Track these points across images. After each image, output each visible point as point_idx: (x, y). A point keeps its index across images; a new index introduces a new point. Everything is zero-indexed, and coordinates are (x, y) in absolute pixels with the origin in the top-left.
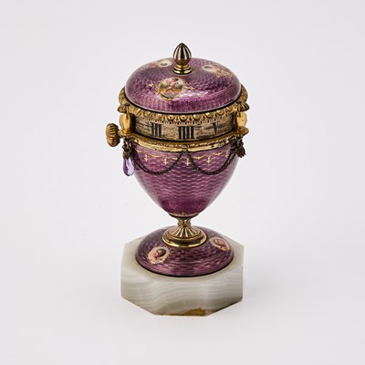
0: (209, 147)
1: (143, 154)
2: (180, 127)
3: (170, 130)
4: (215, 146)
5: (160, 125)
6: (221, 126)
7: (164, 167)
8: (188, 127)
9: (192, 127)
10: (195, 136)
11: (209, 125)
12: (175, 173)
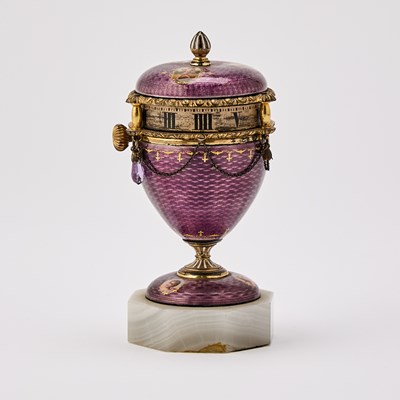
0: (229, 142)
1: (154, 153)
2: (196, 115)
3: (184, 120)
4: (237, 141)
5: (174, 114)
6: (244, 118)
7: (178, 165)
8: (205, 115)
9: (210, 115)
10: (214, 127)
11: (229, 114)
12: (190, 172)
